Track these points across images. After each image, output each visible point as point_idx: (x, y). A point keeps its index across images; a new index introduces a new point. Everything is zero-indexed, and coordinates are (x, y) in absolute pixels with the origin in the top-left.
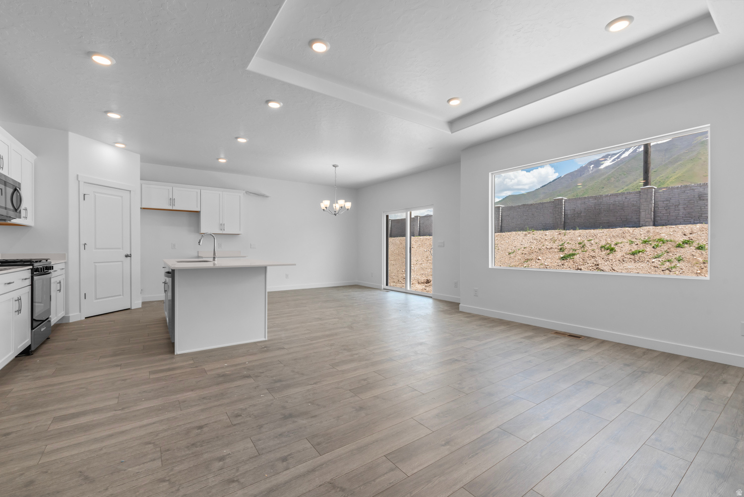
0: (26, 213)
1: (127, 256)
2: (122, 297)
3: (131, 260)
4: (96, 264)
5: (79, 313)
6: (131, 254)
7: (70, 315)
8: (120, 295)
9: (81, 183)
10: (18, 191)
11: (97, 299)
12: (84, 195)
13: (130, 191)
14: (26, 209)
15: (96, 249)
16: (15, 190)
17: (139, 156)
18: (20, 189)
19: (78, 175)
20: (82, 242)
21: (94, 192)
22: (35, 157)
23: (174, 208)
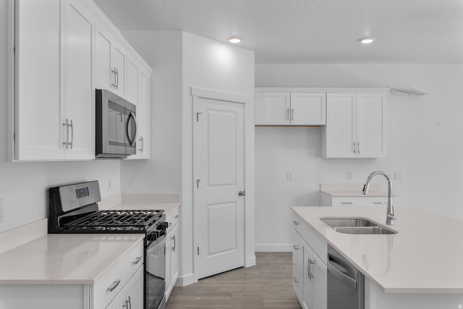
0: (142, 144)
1: (240, 194)
2: (235, 250)
3: (244, 198)
4: (210, 207)
5: (191, 274)
6: (244, 192)
7: (183, 276)
8: (233, 248)
9: (195, 98)
10: (133, 117)
11: (210, 254)
12: (198, 113)
13: (244, 104)
14: (142, 140)
15: (209, 186)
16: (130, 115)
17: (253, 54)
18: (135, 113)
19: (191, 88)
20: (196, 179)
21: (207, 109)
22: (151, 70)
23: (292, 124)
